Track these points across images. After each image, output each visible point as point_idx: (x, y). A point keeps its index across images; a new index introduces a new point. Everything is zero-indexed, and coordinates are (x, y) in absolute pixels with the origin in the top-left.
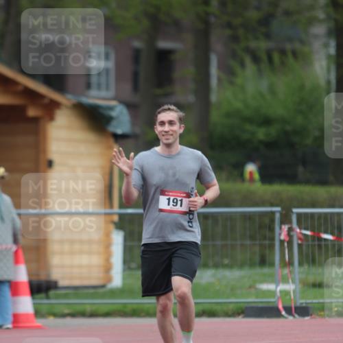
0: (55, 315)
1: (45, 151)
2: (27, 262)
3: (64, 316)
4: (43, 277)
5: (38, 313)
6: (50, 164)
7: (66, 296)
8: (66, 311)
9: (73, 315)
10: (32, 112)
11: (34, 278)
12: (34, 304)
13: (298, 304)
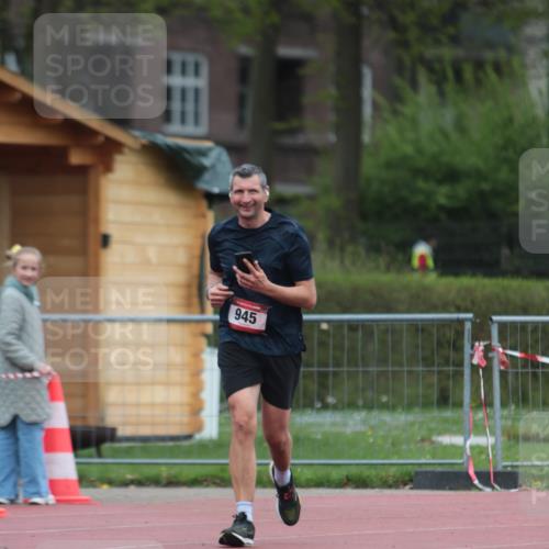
0: (111, 483)
1: (97, 221)
2: (68, 397)
3: (125, 484)
4: (92, 422)
5: (84, 480)
6: (105, 240)
7: (128, 452)
8: (129, 477)
9: (139, 483)
10: (76, 158)
11: (79, 423)
12: (77, 464)
13: (500, 468)
